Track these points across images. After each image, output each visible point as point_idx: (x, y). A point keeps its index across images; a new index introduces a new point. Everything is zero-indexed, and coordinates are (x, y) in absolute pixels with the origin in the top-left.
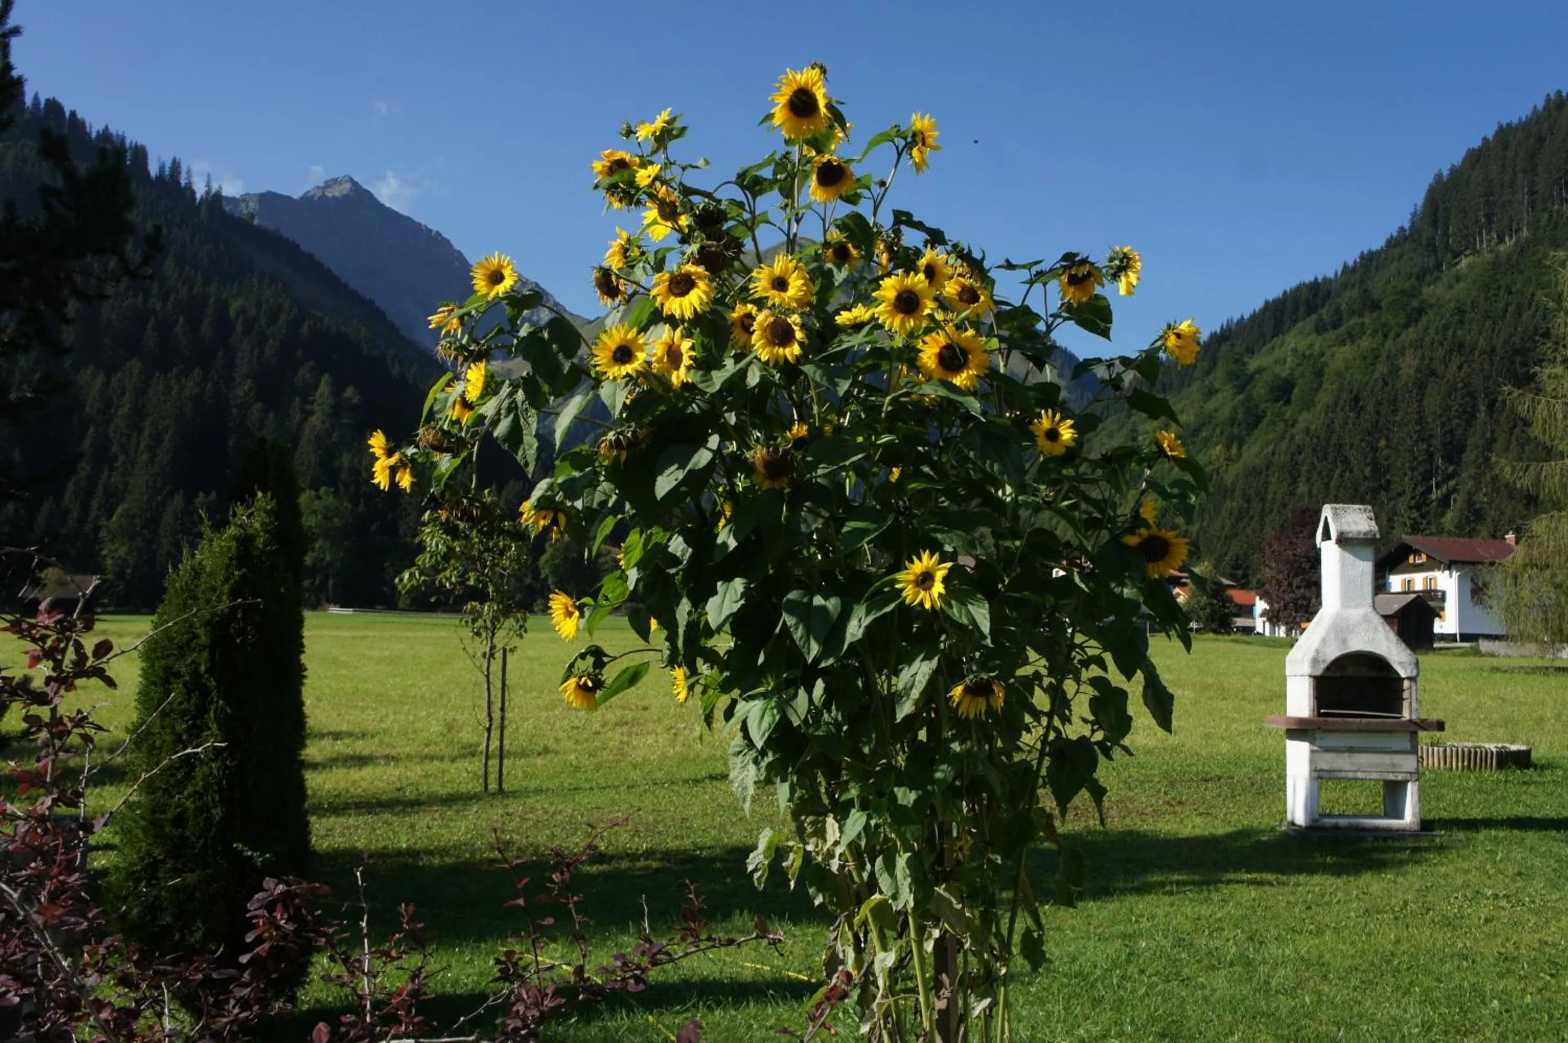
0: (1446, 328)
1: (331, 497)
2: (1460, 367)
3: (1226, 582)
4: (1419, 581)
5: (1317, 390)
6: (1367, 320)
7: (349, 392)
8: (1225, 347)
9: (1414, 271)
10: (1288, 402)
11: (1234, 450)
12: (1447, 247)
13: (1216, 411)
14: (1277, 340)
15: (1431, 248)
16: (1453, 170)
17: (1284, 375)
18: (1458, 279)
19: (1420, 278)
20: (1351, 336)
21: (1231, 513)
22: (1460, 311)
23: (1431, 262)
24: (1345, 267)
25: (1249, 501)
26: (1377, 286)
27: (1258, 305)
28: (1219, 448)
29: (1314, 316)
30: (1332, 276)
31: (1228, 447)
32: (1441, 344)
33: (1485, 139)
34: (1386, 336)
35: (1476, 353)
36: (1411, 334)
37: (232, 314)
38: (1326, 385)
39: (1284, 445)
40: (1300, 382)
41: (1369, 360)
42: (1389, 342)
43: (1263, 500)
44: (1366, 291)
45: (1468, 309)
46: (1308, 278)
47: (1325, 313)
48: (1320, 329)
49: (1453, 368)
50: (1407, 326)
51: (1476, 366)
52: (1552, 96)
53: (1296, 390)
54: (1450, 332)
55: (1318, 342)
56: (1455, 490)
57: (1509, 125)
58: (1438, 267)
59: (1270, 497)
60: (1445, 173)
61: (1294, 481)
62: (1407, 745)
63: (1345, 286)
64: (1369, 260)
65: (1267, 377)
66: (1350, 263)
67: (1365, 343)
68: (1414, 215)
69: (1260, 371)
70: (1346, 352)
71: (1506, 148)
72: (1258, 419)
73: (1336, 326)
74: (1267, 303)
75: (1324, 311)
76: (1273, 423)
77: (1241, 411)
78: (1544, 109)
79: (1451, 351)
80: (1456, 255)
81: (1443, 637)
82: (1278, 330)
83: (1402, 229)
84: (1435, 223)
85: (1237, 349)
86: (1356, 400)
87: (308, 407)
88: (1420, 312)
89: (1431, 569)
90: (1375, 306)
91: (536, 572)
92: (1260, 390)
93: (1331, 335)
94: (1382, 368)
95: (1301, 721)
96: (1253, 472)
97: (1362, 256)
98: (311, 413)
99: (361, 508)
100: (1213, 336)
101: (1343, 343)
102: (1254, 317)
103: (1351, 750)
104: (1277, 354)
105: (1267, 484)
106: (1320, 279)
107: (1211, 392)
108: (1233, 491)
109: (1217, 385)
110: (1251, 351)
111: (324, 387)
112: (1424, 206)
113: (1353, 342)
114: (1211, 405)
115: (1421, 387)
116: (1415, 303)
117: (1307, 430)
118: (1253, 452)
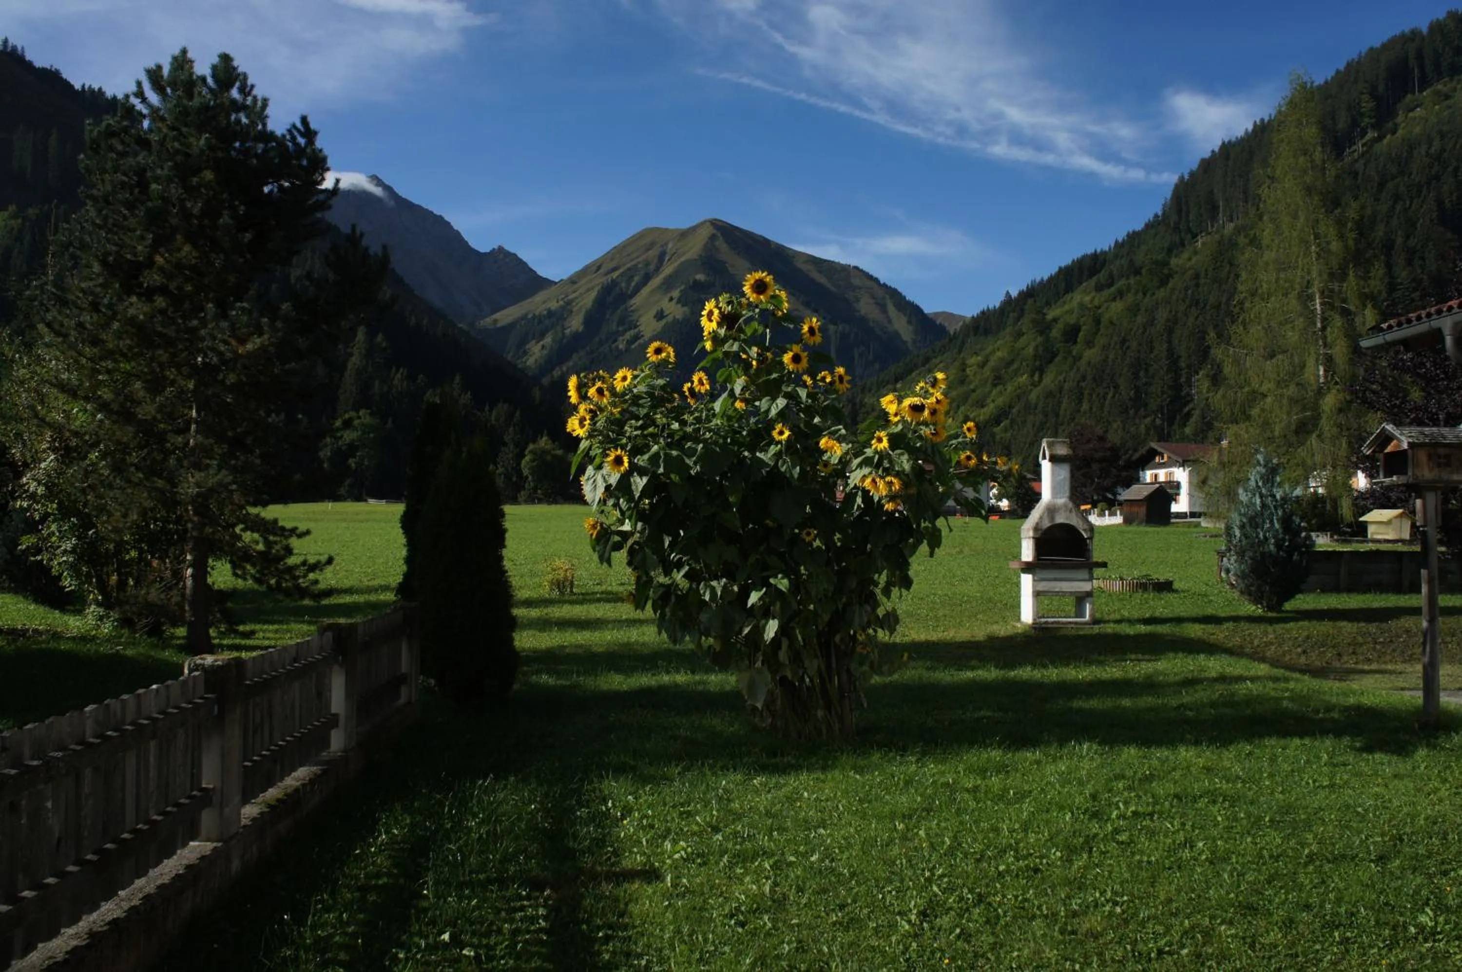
0: (1186, 289)
1: (368, 417)
2: (1197, 318)
3: (1029, 476)
4: (1162, 475)
5: (1096, 334)
6: (1132, 281)
7: (380, 338)
8: (1030, 301)
9: (1166, 245)
10: (1075, 342)
11: (1036, 378)
12: (1189, 230)
13: (1023, 349)
14: (1068, 297)
15: (1176, 229)
16: (1192, 174)
17: (1072, 322)
18: (1196, 253)
19: (1170, 251)
20: (1121, 294)
21: (1034, 425)
22: (1197, 276)
23: (1177, 239)
24: (1117, 242)
25: (1047, 415)
26: (1140, 258)
27: (1054, 270)
28: (1025, 376)
29: (1095, 279)
30: (1107, 249)
31: (1032, 376)
32: (1183, 301)
33: (1213, 151)
34: (1145, 294)
35: (1208, 307)
36: (1161, 293)
37: (293, 281)
38: (1102, 331)
39: (1072, 374)
40: (1084, 328)
41: (1134, 310)
42: (1147, 300)
43: (1057, 415)
44: (1131, 261)
45: (1203, 275)
46: (1090, 251)
47: (1102, 276)
48: (1099, 288)
49: (1191, 320)
50: (1159, 288)
51: (1208, 317)
52: (1258, 122)
53: (1081, 334)
54: (1190, 292)
55: (1099, 298)
56: (1193, 409)
57: (1230, 142)
58: (1183, 244)
59: (1062, 413)
60: (1186, 177)
61: (1080, 401)
62: (1087, 576)
63: (1116, 256)
64: (1133, 238)
65: (1060, 325)
66: (1120, 240)
67: (1130, 298)
68: (1164, 205)
69: (1055, 320)
70: (1118, 307)
71: (1227, 158)
72: (1054, 355)
73: (1110, 285)
74: (1060, 268)
75: (1101, 275)
76: (1065, 358)
77: (1041, 349)
78: (1253, 130)
79: (1190, 307)
80: (1195, 236)
81: (1179, 515)
82: (1069, 289)
83: (1156, 216)
84: (1179, 212)
85: (1038, 304)
86: (1124, 341)
87: (349, 350)
88: (1170, 276)
89: (1171, 466)
90: (1137, 272)
91: (519, 472)
92: (1055, 333)
93: (1106, 293)
94: (1140, 319)
95: (1027, 563)
96: (1050, 395)
97: (1128, 235)
98: (351, 355)
99: (390, 424)
100: (1021, 293)
101: (1114, 299)
102: (1051, 279)
103: (1055, 580)
104: (1067, 307)
105: (1060, 403)
106: (1099, 250)
107: (1020, 334)
108: (1036, 408)
109: (1024, 330)
110: (1048, 304)
111: (361, 335)
112: (1172, 199)
113: (1121, 298)
114: (1019, 345)
115: (1170, 331)
116: (1166, 271)
117: (1089, 363)
118: (1049, 380)
